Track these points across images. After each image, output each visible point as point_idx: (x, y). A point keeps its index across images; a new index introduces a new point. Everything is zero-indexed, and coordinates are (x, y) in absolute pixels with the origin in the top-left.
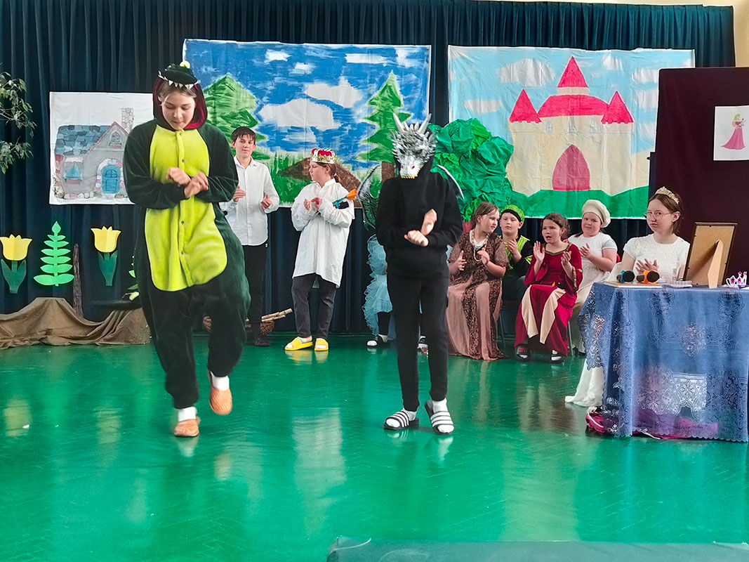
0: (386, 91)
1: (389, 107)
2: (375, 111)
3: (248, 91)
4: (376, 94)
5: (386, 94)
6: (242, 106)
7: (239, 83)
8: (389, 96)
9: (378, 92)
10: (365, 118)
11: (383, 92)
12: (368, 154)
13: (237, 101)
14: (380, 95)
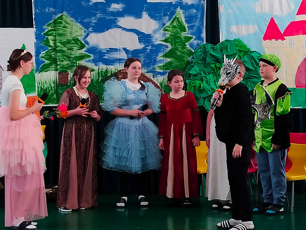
0: (175, 21)
1: (178, 32)
2: (168, 36)
3: (78, 24)
4: (168, 24)
5: (175, 24)
6: (74, 35)
7: (72, 18)
8: (177, 25)
9: (170, 22)
10: (161, 41)
11: (173, 22)
12: (164, 66)
13: (71, 32)
14: (171, 24)
